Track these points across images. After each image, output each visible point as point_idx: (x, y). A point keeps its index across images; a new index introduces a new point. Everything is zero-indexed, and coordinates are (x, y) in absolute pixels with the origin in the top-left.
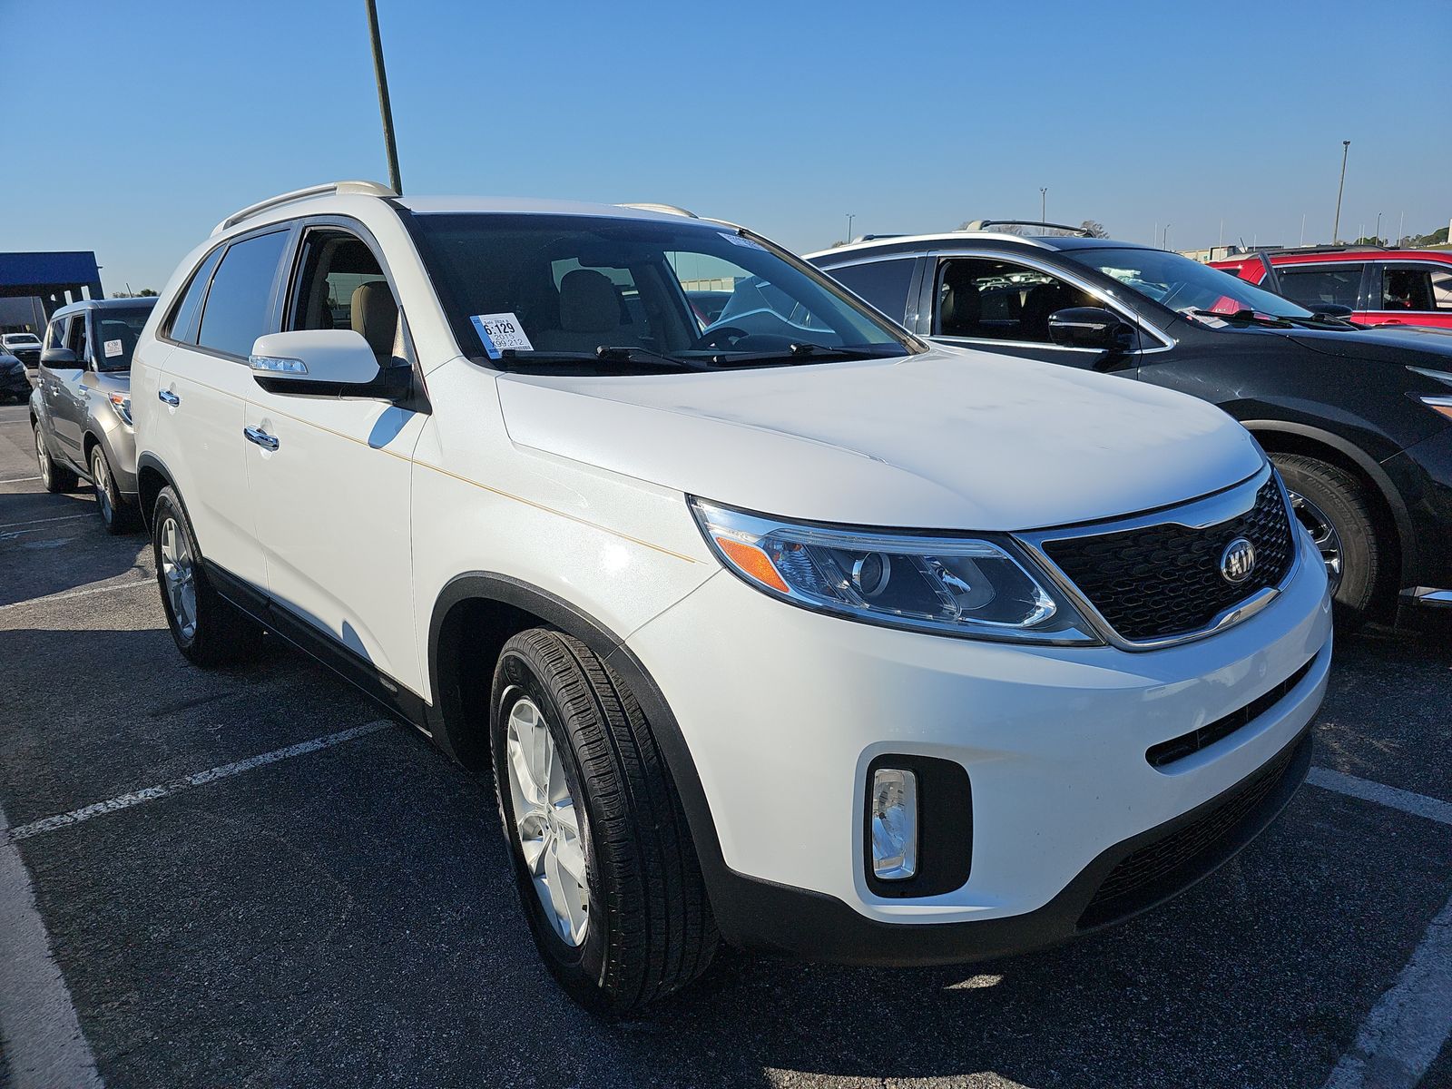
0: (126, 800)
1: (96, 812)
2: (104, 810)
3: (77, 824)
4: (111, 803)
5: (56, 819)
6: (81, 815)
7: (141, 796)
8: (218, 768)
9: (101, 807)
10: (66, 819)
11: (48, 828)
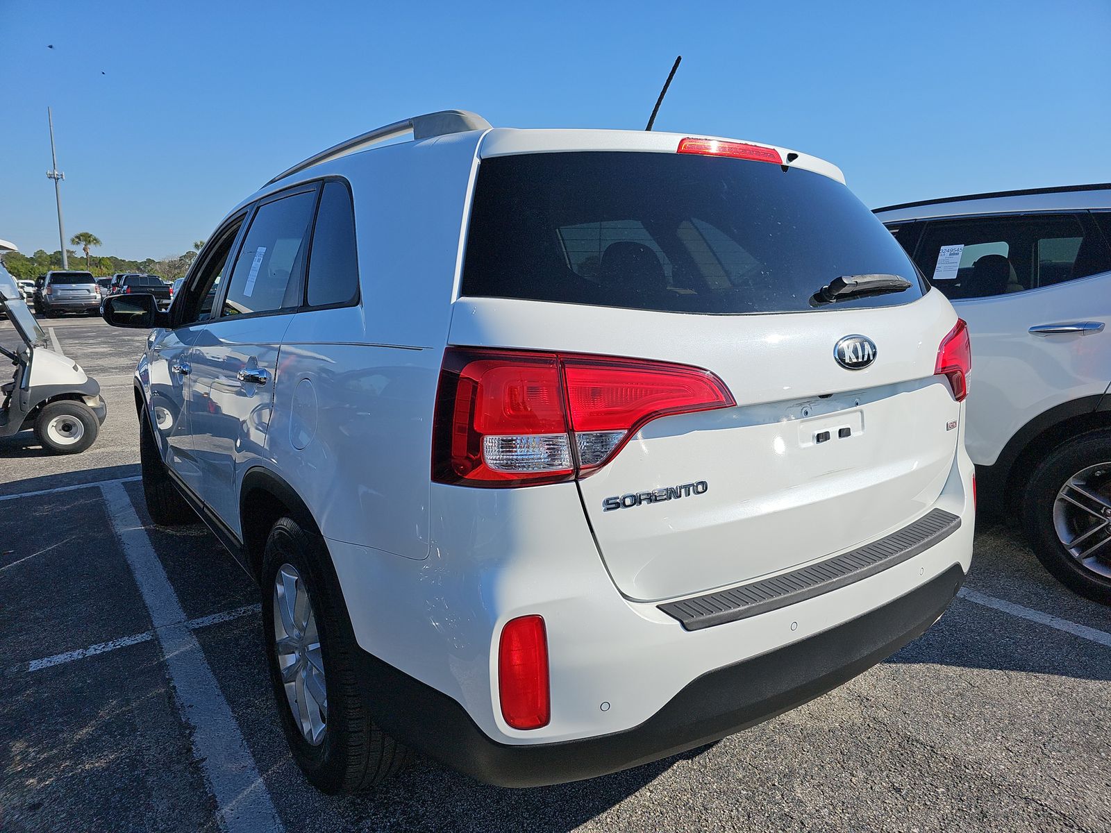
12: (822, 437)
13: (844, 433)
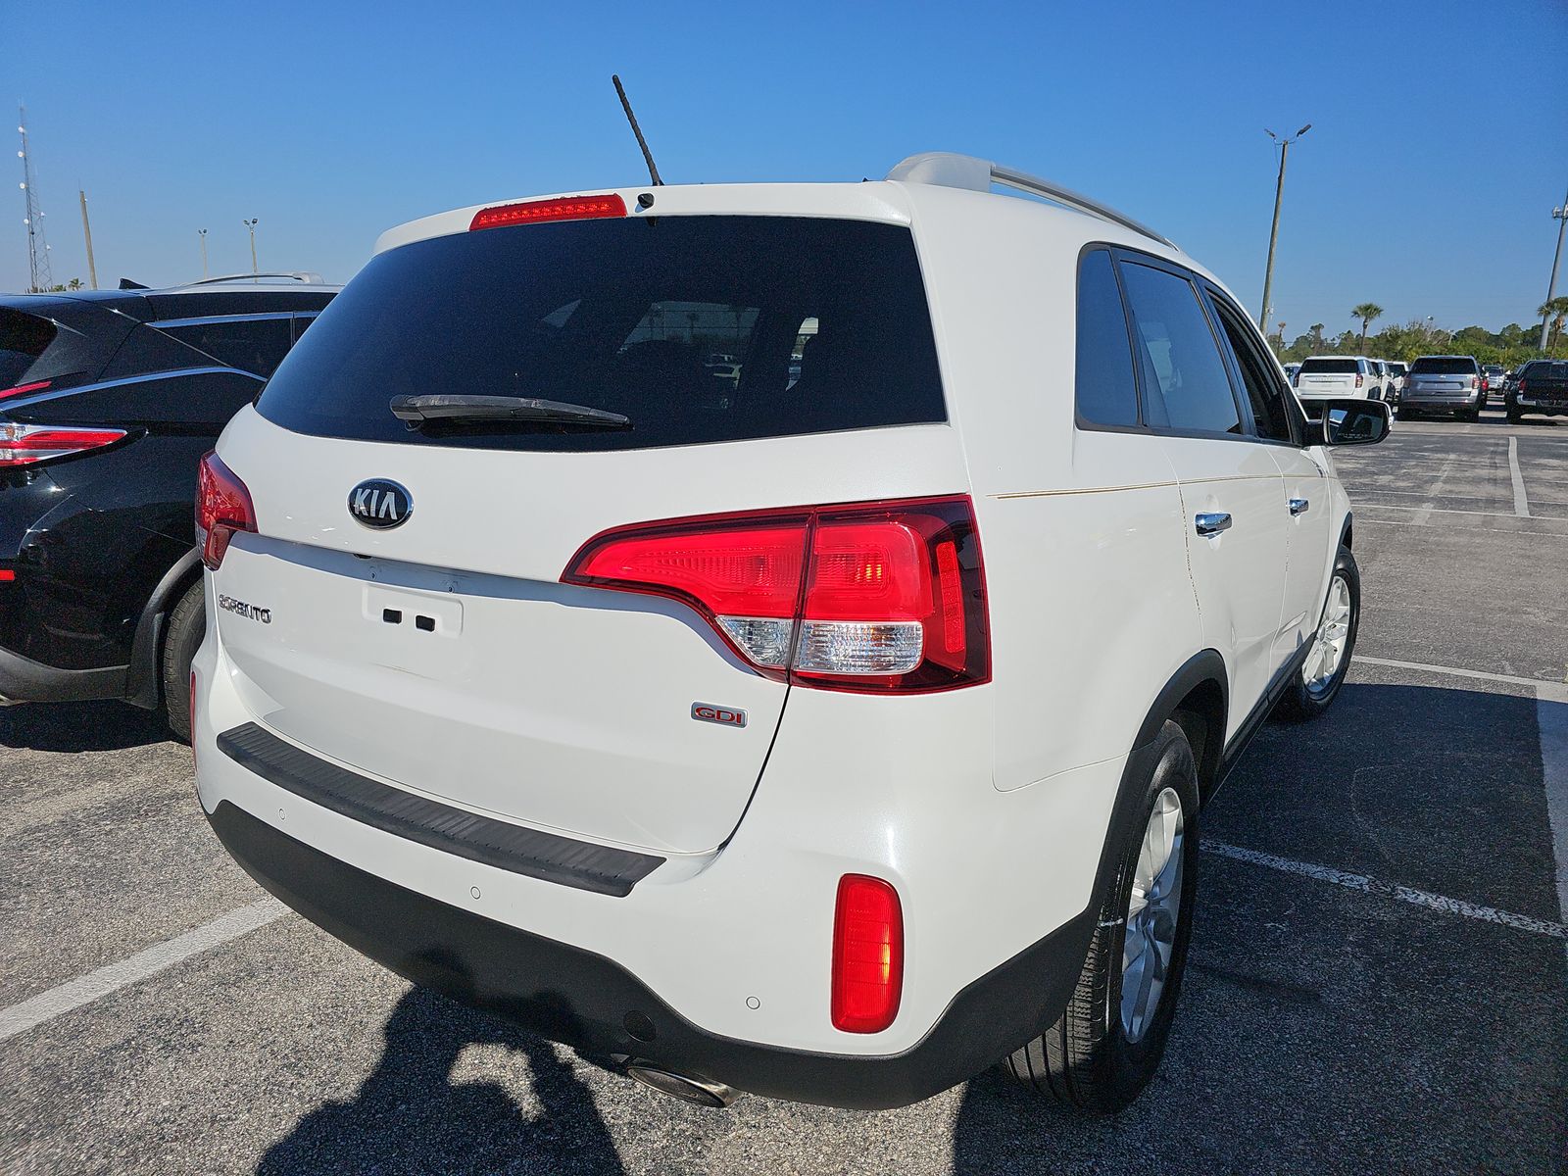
0: (1439, 903)
1: (1473, 909)
2: (1465, 906)
3: (1498, 907)
4: (1455, 909)
5: (1515, 924)
6: (1489, 914)
7: (1422, 898)
8: (1332, 881)
9: (1467, 911)
10: (1505, 918)
11: (1527, 920)
12: (392, 616)
13: (425, 623)
